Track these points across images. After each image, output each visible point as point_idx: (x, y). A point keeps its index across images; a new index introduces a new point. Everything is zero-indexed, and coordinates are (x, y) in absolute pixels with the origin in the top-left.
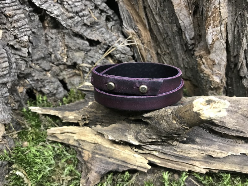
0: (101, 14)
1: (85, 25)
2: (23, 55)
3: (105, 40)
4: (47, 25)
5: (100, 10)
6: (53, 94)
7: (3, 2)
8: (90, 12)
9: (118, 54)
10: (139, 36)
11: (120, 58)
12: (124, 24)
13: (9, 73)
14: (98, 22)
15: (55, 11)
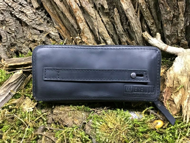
0: (45, 20)
1: (37, 24)
2: (13, 36)
3: (46, 30)
4: (23, 25)
5: (44, 18)
6: (26, 53)
7: (5, 16)
8: (39, 20)
9: (52, 36)
10: (61, 28)
11: (54, 38)
12: (54, 24)
13: (7, 42)
14: (43, 23)
15: (24, 19)
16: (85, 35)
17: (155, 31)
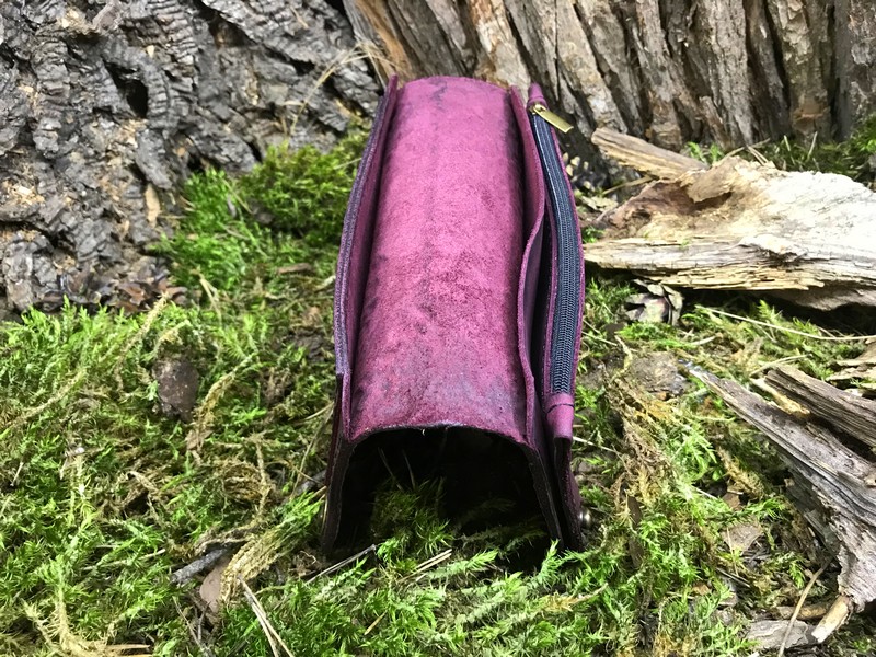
0: (314, 17)
1: (286, 35)
2: (185, 89)
3: (322, 61)
4: (221, 40)
5: (312, 9)
6: (235, 166)
8: (294, 14)
9: (349, 88)
10: (385, 53)
12: (356, 32)
13: (165, 113)
14: (308, 31)
16: (501, 73)
17: (800, 53)
